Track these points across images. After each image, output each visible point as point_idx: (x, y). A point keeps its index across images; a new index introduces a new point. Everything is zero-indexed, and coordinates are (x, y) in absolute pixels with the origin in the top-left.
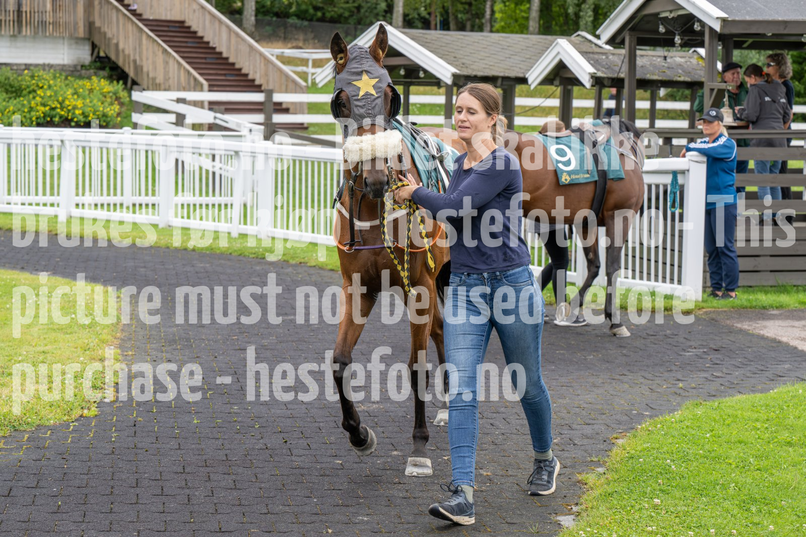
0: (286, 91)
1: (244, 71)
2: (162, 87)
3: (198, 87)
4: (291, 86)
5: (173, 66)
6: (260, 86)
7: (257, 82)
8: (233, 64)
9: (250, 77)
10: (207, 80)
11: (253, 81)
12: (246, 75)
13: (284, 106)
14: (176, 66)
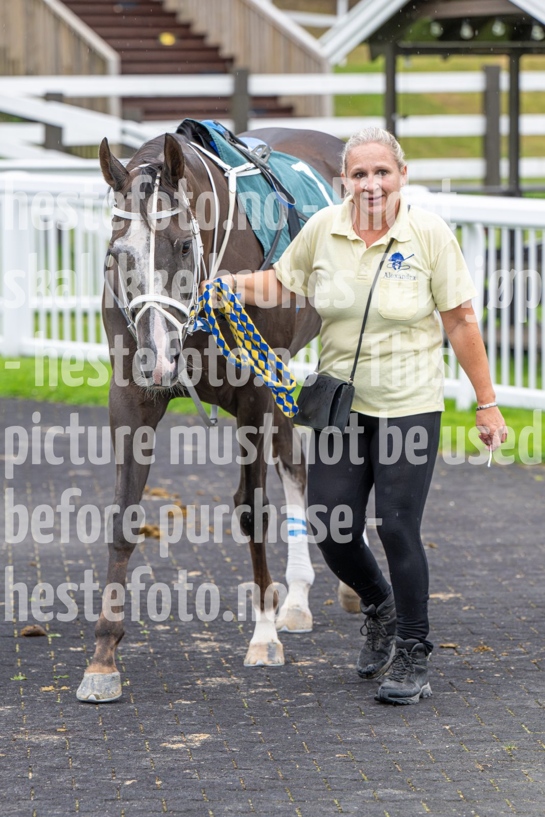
0: (288, 69)
1: (198, 28)
2: (22, 67)
3: (97, 66)
4: (297, 57)
5: (43, 24)
6: (231, 60)
7: (226, 52)
8: (173, 15)
9: (211, 41)
10: (117, 49)
11: (216, 49)
12: (201, 37)
13: (283, 103)
14: (50, 23)
